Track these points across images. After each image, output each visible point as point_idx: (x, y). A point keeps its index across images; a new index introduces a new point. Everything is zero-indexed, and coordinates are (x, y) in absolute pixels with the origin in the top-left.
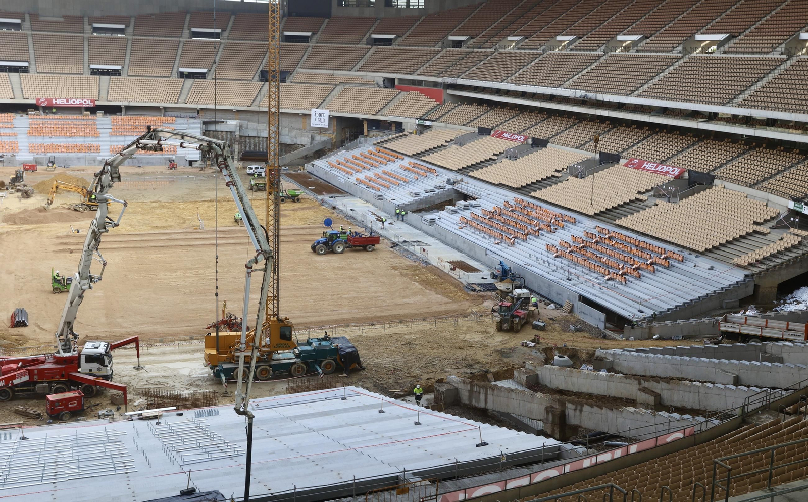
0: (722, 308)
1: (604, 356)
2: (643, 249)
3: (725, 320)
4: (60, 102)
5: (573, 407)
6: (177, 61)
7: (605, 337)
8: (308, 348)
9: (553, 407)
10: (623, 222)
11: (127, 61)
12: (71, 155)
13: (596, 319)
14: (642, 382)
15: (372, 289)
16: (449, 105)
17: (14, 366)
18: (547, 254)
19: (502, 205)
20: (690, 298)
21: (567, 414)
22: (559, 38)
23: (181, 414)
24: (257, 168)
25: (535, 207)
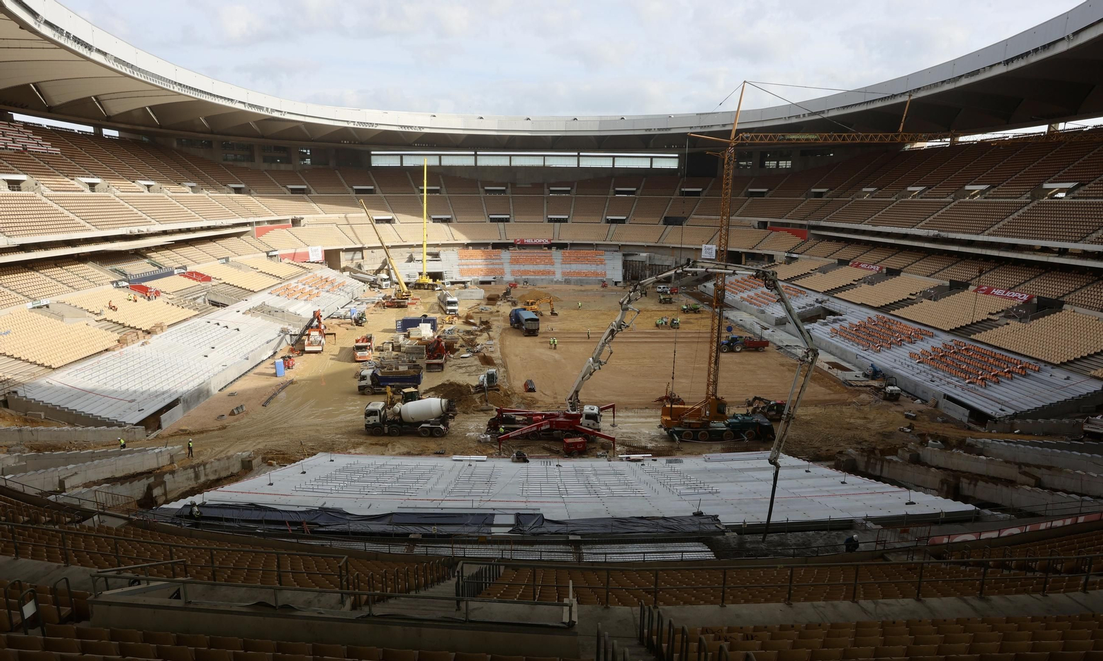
0: (1078, 412)
1: (974, 443)
2: (998, 360)
3: (1088, 422)
4: (529, 241)
5: (968, 481)
6: (605, 212)
7: (969, 429)
8: (734, 420)
9: (947, 480)
10: (977, 337)
11: (572, 212)
12: (537, 277)
13: (961, 414)
14: (1023, 467)
15: (768, 380)
16: (812, 242)
17: (539, 417)
18: (910, 360)
19: (866, 320)
20: (1048, 402)
21: (961, 486)
22: (910, 189)
23: (656, 460)
24: (664, 288)
25: (895, 322)
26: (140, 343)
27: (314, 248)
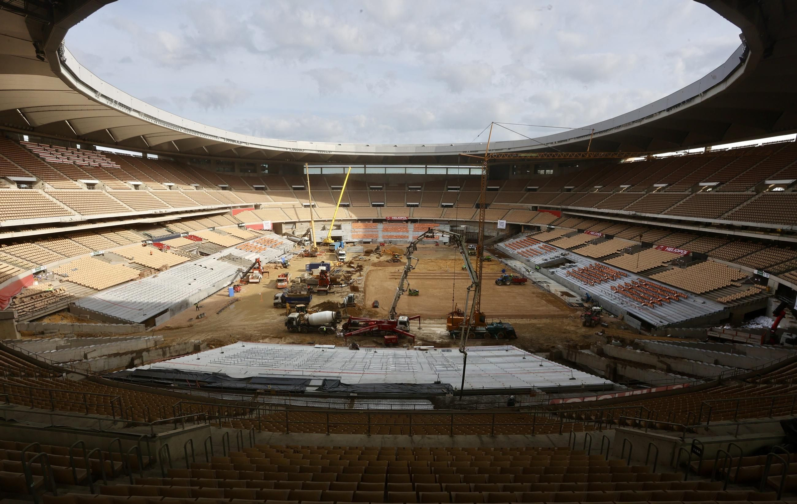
26: (153, 276)
27: (266, 222)
